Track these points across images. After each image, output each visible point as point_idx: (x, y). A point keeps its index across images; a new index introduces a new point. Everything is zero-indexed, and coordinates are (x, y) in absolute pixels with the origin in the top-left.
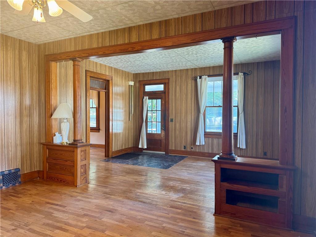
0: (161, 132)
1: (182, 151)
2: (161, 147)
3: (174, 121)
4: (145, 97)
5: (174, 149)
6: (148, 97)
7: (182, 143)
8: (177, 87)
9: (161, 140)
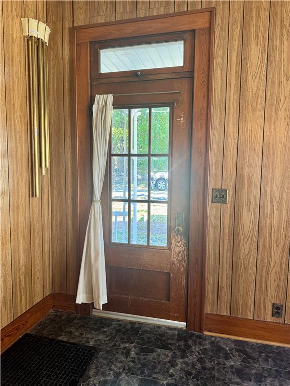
0: (169, 243)
1: (264, 322)
2: (168, 299)
3: (229, 198)
4: (99, 99)
5: (224, 311)
6: (110, 98)
7: (266, 295)
8: (253, 45)
9: (169, 274)
